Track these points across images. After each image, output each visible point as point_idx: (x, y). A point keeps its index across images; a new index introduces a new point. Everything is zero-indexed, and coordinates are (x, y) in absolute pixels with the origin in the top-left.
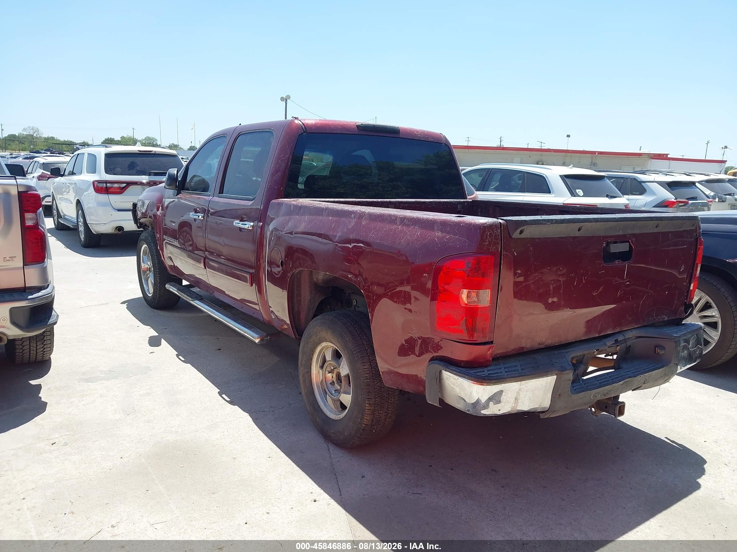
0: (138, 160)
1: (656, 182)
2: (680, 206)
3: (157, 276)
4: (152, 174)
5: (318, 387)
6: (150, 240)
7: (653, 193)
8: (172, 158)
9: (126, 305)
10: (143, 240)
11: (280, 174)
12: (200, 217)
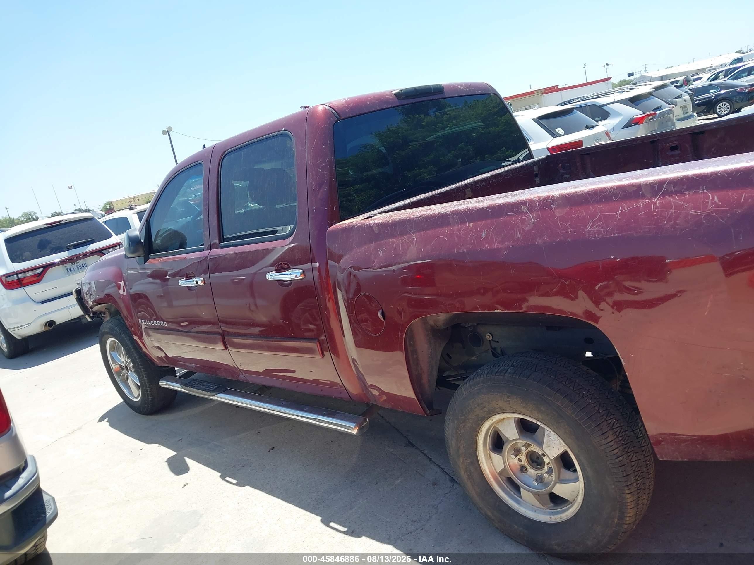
0: (49, 236)
1: (617, 102)
2: (650, 120)
3: (143, 374)
4: (71, 248)
5: (496, 480)
6: (118, 330)
7: (618, 114)
8: (86, 223)
9: (107, 421)
10: (107, 333)
11: (326, 188)
12: (199, 282)
